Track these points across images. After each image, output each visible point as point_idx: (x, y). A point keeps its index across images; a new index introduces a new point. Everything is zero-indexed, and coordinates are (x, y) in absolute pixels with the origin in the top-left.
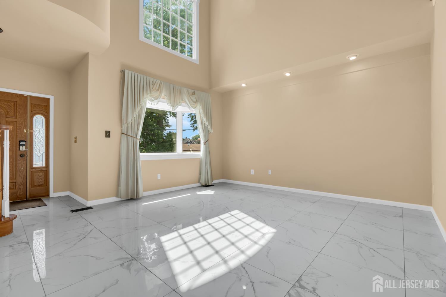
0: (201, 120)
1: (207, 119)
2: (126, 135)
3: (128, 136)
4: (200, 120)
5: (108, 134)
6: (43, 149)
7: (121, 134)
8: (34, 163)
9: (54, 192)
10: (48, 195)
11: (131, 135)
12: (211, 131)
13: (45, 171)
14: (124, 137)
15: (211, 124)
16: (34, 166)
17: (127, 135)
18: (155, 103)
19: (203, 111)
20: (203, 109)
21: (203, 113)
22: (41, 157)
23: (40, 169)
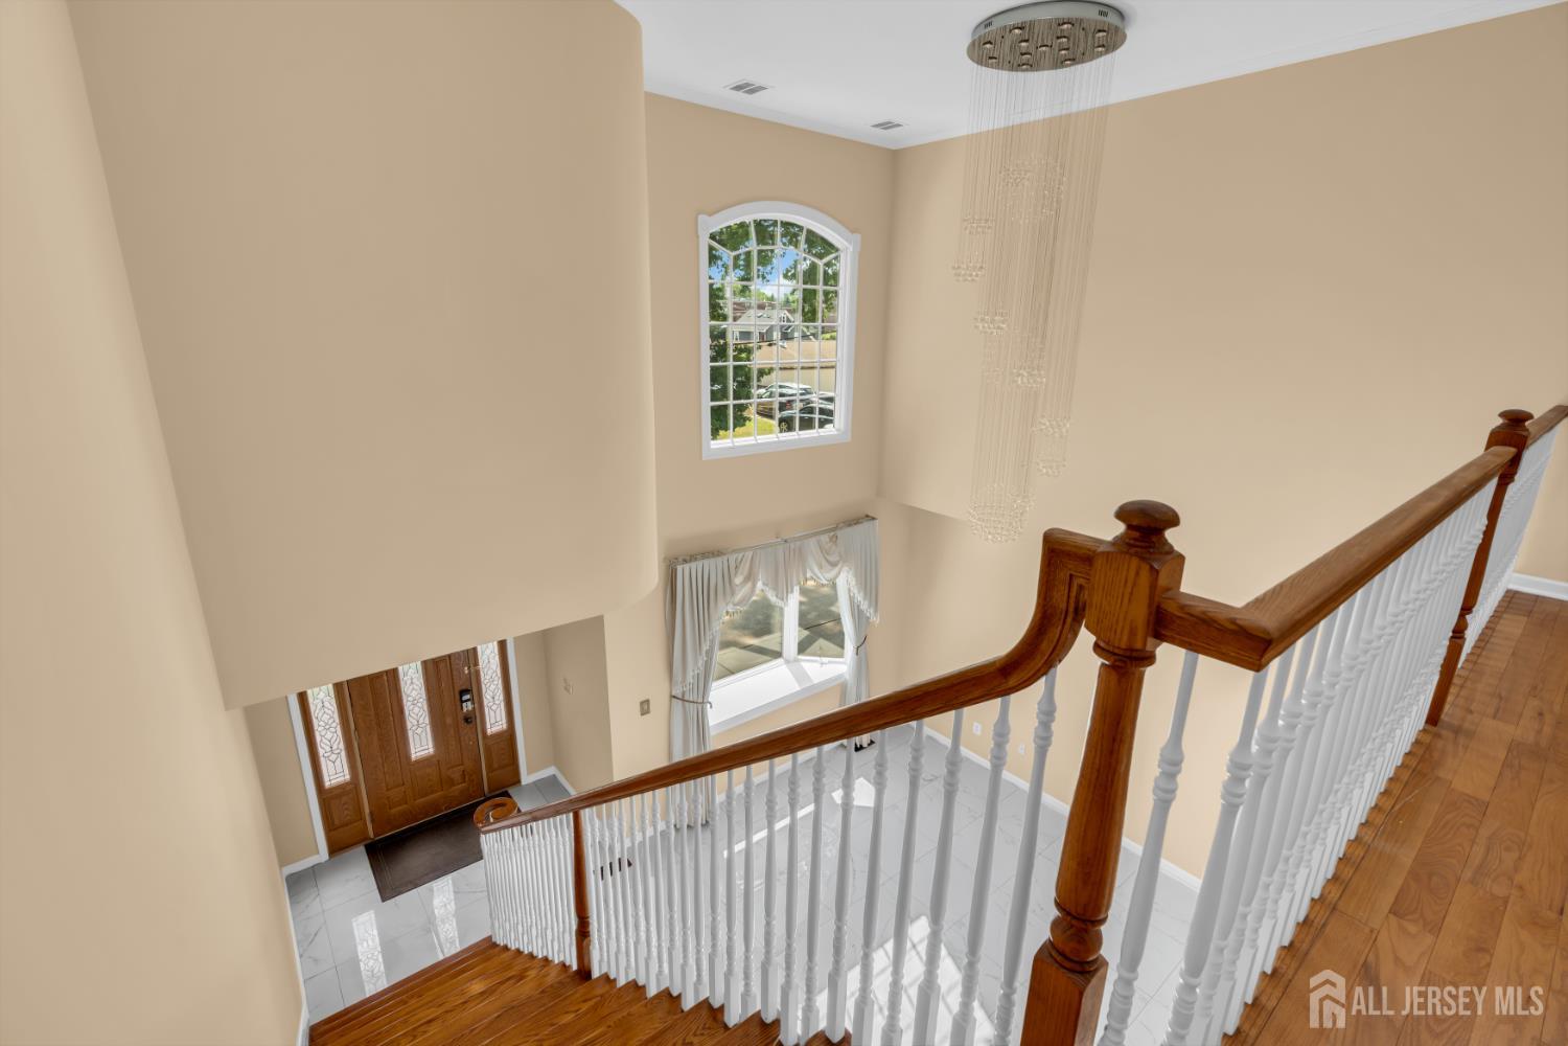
0: (851, 599)
1: (865, 594)
2: (680, 702)
3: (687, 704)
4: (847, 597)
5: (645, 707)
6: (500, 696)
7: (671, 701)
8: (488, 726)
9: (529, 773)
10: (519, 782)
11: (691, 699)
12: (876, 620)
13: (509, 737)
14: (677, 704)
15: (874, 600)
16: (489, 732)
17: (683, 700)
19: (857, 581)
20: (856, 576)
21: (857, 584)
22: (498, 712)
23: (499, 735)
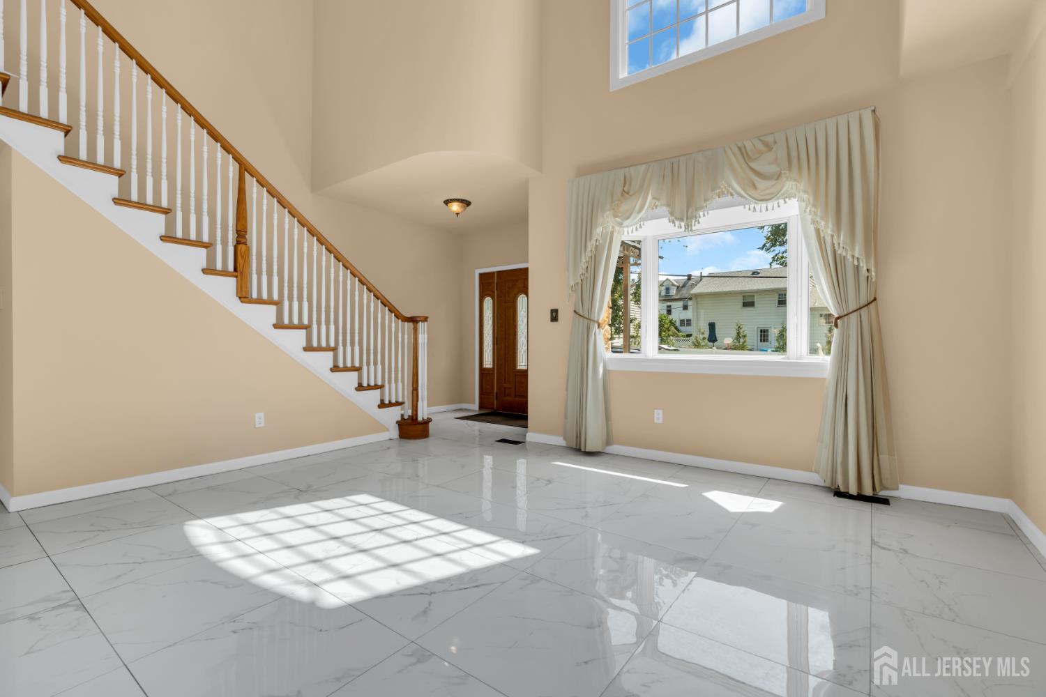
5: (554, 316)
7: (574, 313)
18: (634, 228)
